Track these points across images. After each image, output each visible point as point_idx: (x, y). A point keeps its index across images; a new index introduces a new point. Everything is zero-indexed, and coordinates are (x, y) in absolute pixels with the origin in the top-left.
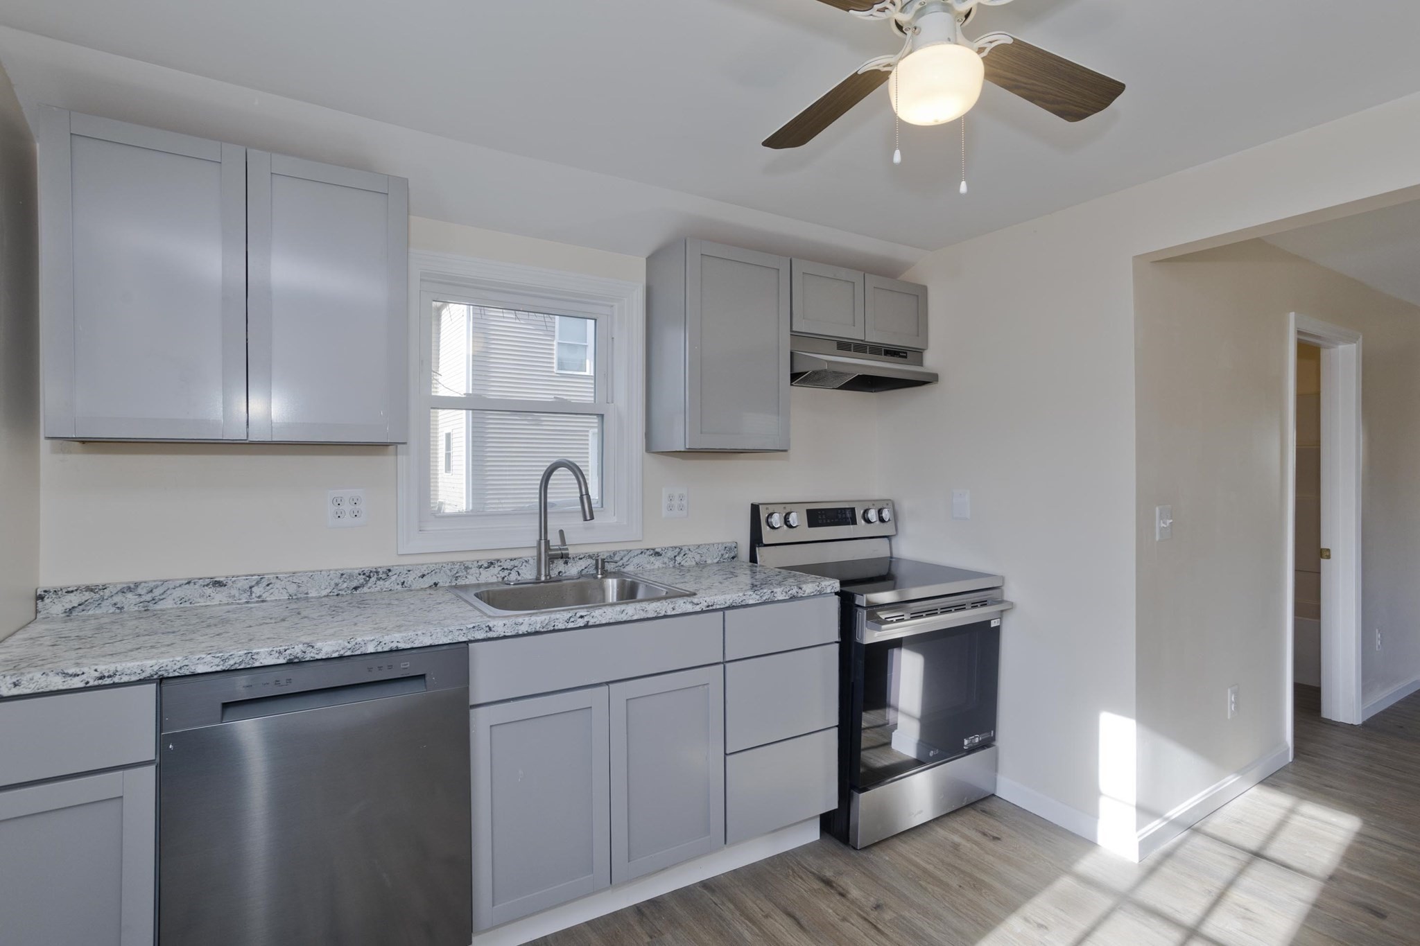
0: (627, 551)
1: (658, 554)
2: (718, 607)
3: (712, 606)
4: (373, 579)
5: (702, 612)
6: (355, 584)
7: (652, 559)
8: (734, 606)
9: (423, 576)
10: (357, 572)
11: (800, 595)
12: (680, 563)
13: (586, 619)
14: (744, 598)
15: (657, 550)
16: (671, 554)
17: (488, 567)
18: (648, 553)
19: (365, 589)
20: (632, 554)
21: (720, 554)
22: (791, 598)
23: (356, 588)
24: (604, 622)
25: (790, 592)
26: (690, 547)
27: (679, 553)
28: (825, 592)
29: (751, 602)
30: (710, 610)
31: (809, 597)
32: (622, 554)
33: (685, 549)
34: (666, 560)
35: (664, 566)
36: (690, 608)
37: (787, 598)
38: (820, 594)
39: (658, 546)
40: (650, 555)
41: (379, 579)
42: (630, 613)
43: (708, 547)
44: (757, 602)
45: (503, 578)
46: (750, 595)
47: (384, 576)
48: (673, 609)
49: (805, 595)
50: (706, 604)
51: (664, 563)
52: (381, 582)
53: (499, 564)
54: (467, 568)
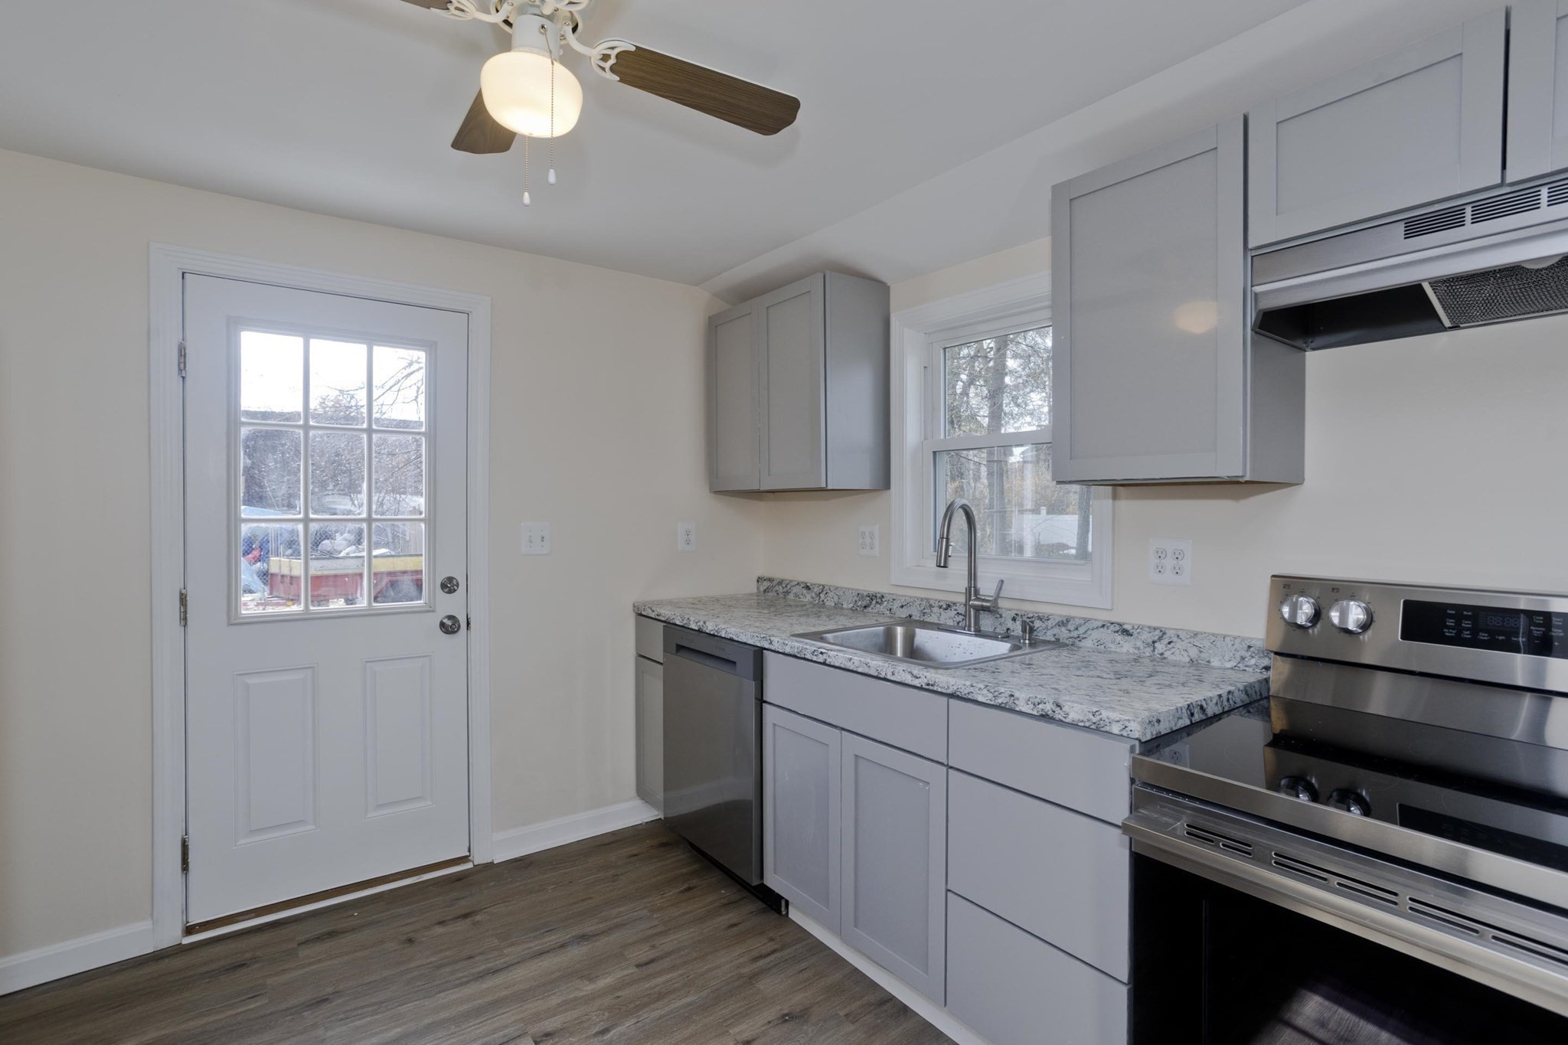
0: (1084, 619)
1: (1126, 633)
2: (940, 690)
3: (932, 685)
4: (874, 602)
5: (921, 688)
6: (864, 603)
7: (1119, 638)
8: (958, 696)
9: (902, 607)
10: (865, 594)
11: (1057, 717)
12: (1162, 654)
13: (825, 656)
14: (972, 690)
15: (1125, 627)
16: (1147, 636)
17: (946, 609)
18: (1112, 628)
19: (870, 609)
20: (1089, 625)
21: (1238, 655)
22: (1042, 715)
23: (865, 607)
24: (837, 664)
25: (1041, 706)
26: (1180, 633)
27: (1160, 638)
28: (1107, 728)
29: (981, 699)
30: (928, 689)
31: (1073, 725)
32: (1078, 622)
33: (1170, 633)
34: (1139, 644)
35: (1136, 652)
36: (909, 679)
37: (1035, 713)
38: (1097, 729)
39: (1129, 620)
40: (1115, 632)
41: (877, 602)
42: (857, 663)
43: (1213, 639)
44: (988, 702)
45: (958, 623)
46: (980, 689)
47: (879, 600)
48: (893, 674)
49: (1067, 720)
50: (926, 681)
51: (1136, 648)
52: (878, 606)
53: (955, 608)
54: (931, 606)
